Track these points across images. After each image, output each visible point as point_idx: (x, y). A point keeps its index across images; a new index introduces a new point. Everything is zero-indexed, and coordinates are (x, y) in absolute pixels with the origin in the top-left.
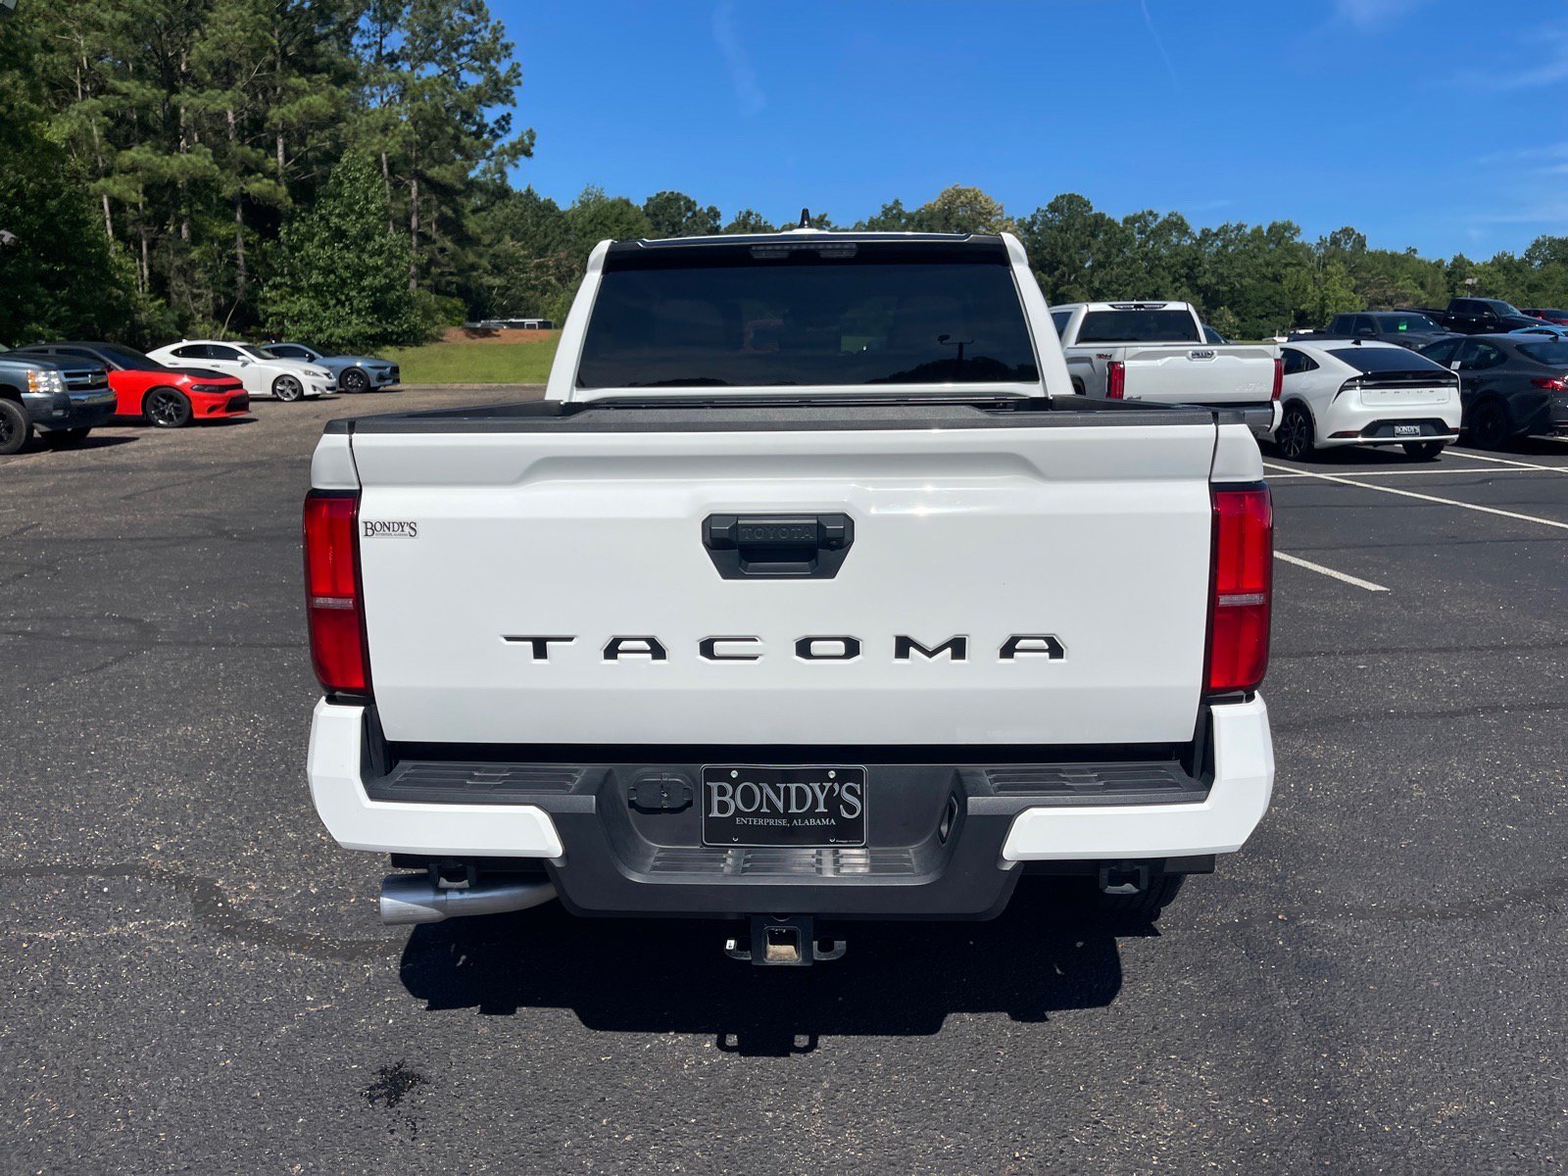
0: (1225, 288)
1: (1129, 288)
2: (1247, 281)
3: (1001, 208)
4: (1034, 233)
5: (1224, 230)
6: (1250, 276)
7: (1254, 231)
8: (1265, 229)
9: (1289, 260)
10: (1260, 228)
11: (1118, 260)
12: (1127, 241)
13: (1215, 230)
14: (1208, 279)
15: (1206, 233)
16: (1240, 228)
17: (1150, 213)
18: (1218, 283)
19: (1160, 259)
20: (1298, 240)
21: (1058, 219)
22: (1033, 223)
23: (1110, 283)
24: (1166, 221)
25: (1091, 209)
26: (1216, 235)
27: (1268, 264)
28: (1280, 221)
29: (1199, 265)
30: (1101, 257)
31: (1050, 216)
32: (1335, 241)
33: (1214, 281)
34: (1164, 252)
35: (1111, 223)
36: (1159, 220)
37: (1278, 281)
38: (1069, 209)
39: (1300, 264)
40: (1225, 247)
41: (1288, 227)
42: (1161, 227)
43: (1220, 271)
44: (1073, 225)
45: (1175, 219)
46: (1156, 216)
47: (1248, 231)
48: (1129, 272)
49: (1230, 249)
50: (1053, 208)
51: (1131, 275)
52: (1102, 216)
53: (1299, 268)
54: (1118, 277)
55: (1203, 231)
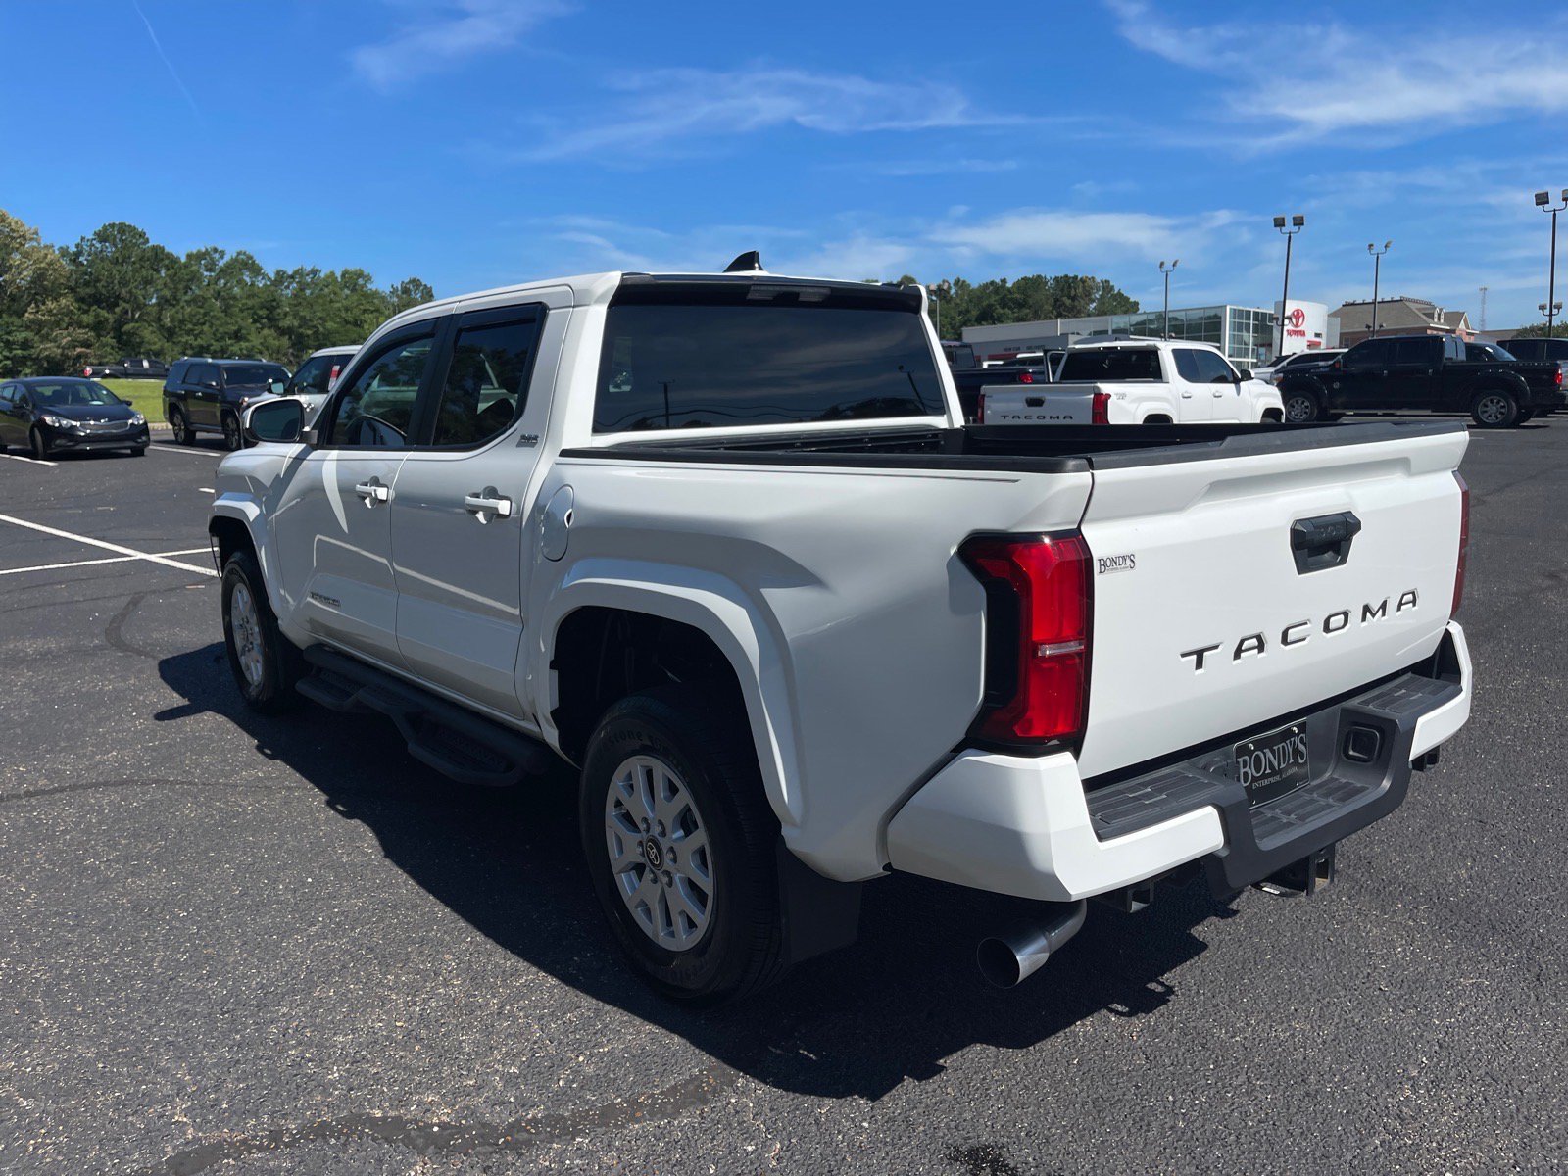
0: (309, 332)
1: (206, 328)
2: (330, 325)
3: (36, 233)
4: (82, 264)
5: (299, 272)
6: (332, 320)
7: (328, 277)
8: (338, 275)
9: (368, 306)
10: (333, 274)
11: (187, 298)
12: (195, 277)
13: (290, 273)
14: (288, 322)
15: (280, 275)
16: (314, 272)
17: (215, 250)
18: (300, 327)
19: (234, 298)
20: (371, 287)
21: (109, 249)
22: (79, 253)
23: (182, 322)
24: (235, 260)
25: (147, 241)
26: (292, 277)
27: (347, 309)
28: (352, 268)
29: (278, 307)
30: (167, 293)
31: (98, 245)
32: (406, 291)
33: (296, 324)
34: (237, 290)
35: (173, 261)
36: (227, 258)
37: (359, 326)
38: (121, 239)
39: (377, 310)
40: (302, 290)
41: (360, 274)
42: (229, 266)
43: (301, 313)
44: (130, 258)
45: (242, 256)
46: (222, 254)
47: (322, 275)
48: (202, 311)
49: (308, 292)
50: (103, 236)
51: (205, 314)
53: (375, 314)
54: (192, 315)
55: (278, 273)
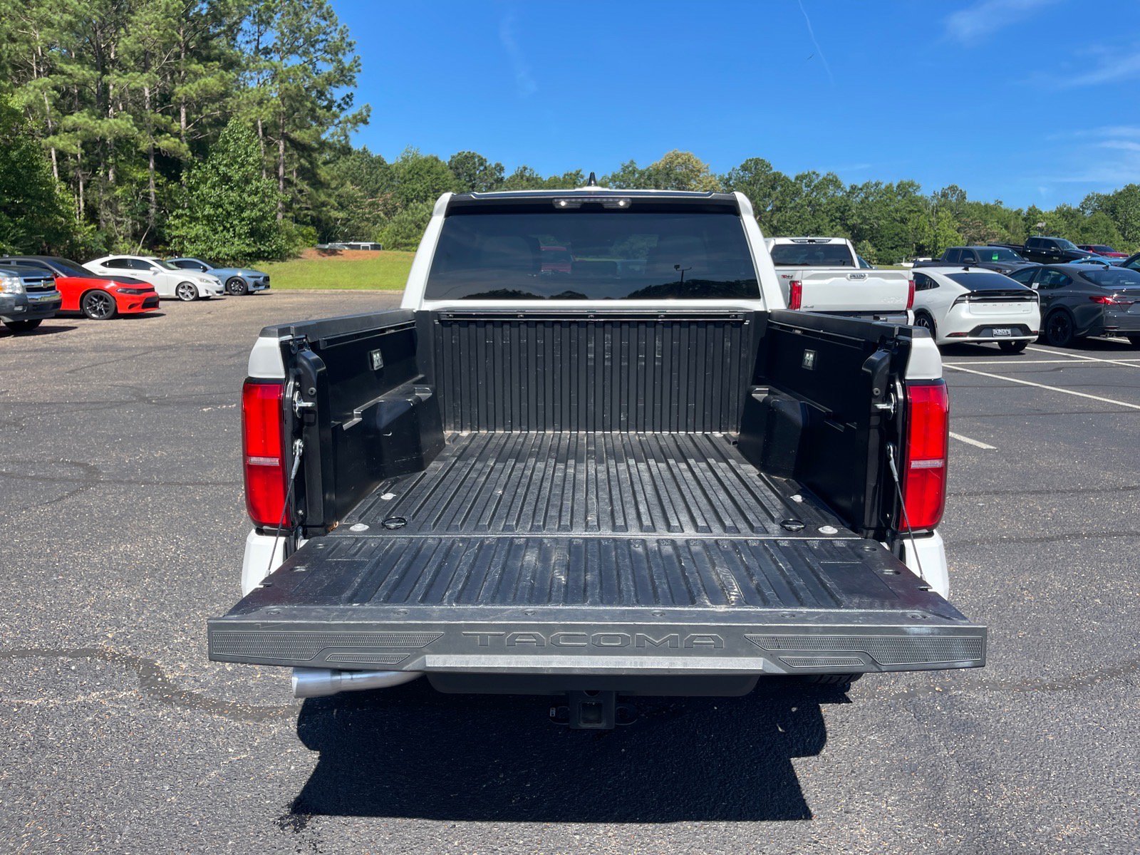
0: (867, 227)
1: (798, 226)
2: (882, 222)
3: (707, 168)
4: (730, 186)
5: (866, 186)
6: (885, 219)
7: (887, 187)
8: (895, 186)
9: (912, 208)
10: (891, 185)
11: (791, 205)
12: (797, 193)
13: (860, 187)
14: (855, 220)
15: (853, 188)
16: (877, 185)
17: (814, 173)
18: (861, 224)
19: (820, 205)
20: (918, 194)
21: (748, 176)
22: (730, 178)
23: (785, 222)
24: (824, 179)
25: (771, 169)
26: (861, 189)
27: (897, 211)
28: (905, 180)
29: (849, 210)
30: (778, 203)
31: (742, 174)
32: (944, 195)
33: (859, 221)
34: (823, 201)
35: (786, 179)
36: (820, 178)
37: (904, 223)
38: (755, 168)
39: (919, 211)
40: (866, 198)
41: (911, 185)
42: (821, 183)
43: (864, 214)
44: (758, 180)
45: (831, 177)
46: (818, 175)
47: (883, 187)
48: (798, 214)
49: (871, 199)
50: (744, 168)
51: (800, 217)
52: (780, 175)
53: (918, 214)
54: (790, 218)
55: (852, 187)
